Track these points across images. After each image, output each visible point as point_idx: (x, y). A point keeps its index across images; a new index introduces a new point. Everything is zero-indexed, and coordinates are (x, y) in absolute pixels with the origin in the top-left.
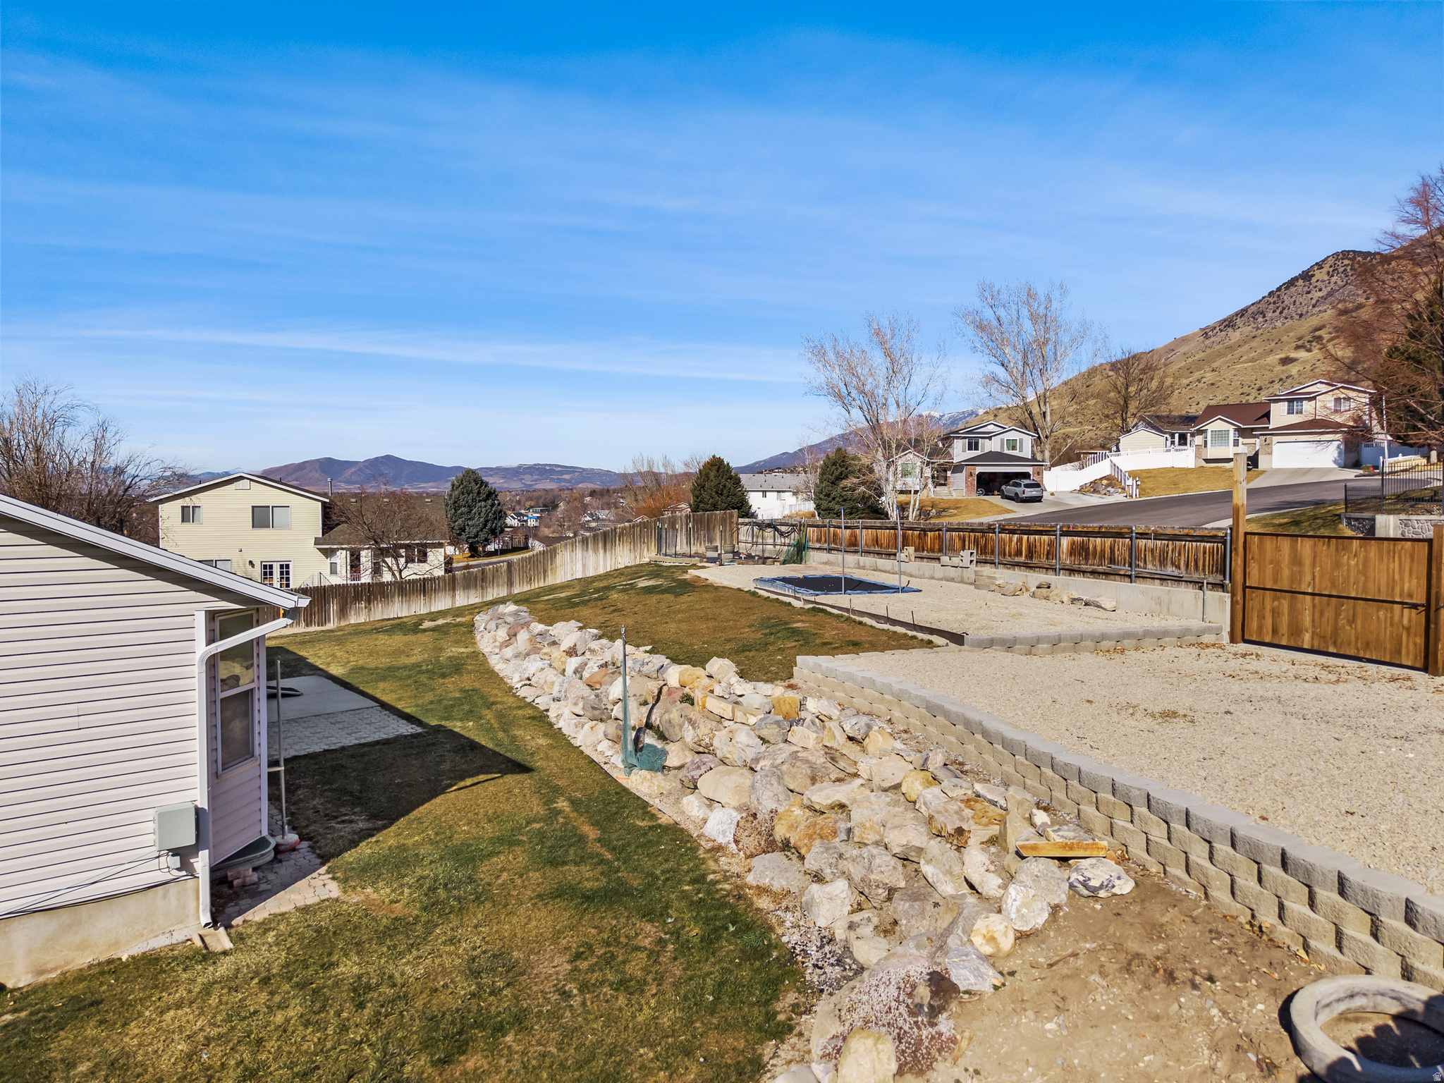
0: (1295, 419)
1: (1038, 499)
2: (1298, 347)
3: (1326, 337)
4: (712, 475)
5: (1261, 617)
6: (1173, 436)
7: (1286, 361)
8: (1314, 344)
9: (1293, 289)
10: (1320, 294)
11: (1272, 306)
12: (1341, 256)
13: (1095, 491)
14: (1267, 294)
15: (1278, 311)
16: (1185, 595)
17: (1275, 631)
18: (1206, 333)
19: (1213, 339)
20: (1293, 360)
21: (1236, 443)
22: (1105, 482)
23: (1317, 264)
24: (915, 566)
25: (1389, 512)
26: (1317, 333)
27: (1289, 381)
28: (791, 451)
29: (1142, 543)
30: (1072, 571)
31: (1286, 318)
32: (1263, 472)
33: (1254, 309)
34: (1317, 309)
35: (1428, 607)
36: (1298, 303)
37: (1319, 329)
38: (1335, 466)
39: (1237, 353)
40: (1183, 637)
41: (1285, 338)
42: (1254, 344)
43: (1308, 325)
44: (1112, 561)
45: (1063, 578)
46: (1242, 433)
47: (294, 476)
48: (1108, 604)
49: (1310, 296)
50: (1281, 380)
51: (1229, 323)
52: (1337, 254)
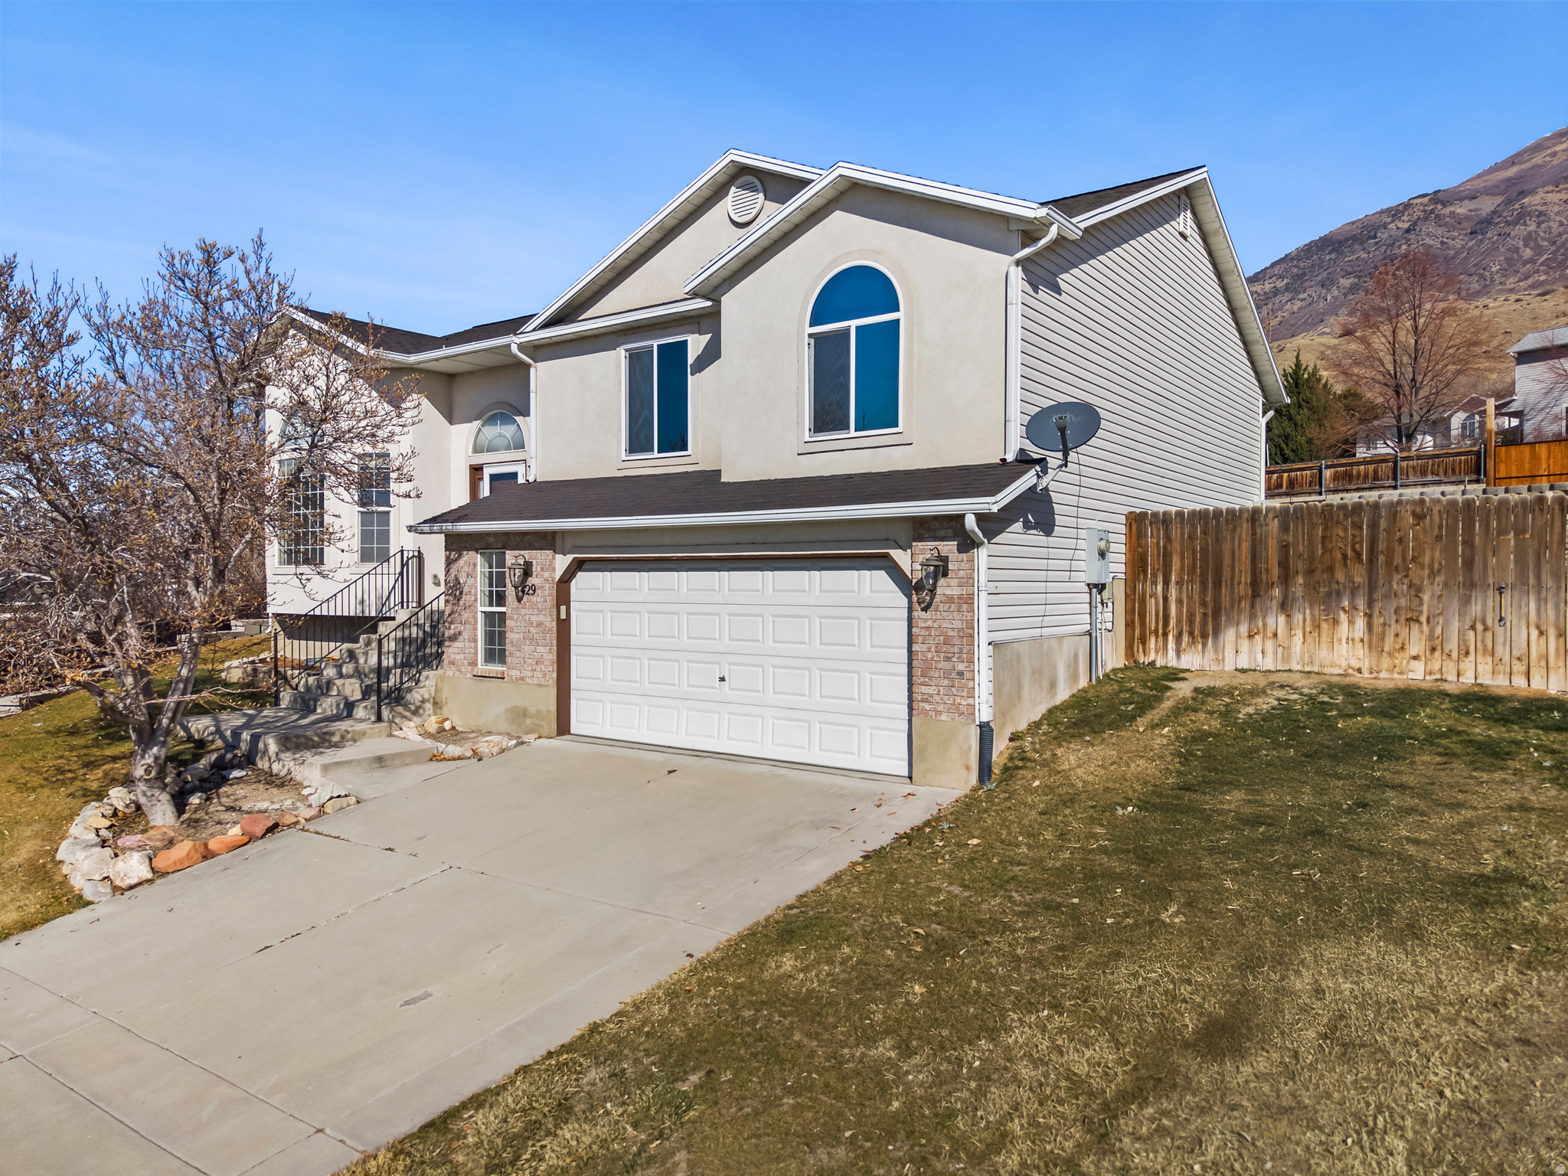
29: (1404, 464)
44: (1376, 479)
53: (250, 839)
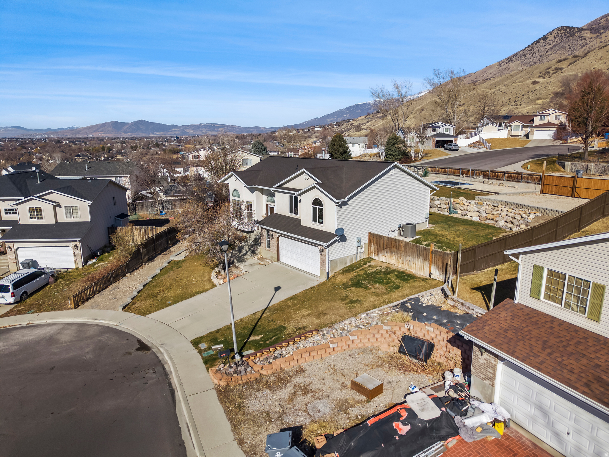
0: (542, 122)
1: (457, 150)
2: (540, 77)
3: (552, 72)
4: (337, 140)
5: (546, 189)
6: (497, 124)
7: (535, 83)
8: (546, 75)
9: (538, 44)
10: (550, 46)
11: (529, 52)
12: (560, 29)
13: (474, 147)
14: (527, 46)
15: (531, 54)
16: (532, 185)
17: (548, 192)
18: (500, 64)
19: (503, 67)
20: (537, 82)
21: (522, 130)
22: (478, 143)
23: (550, 32)
24: (465, 178)
25: (568, 161)
26: (548, 71)
27: (535, 92)
28: (319, 117)
29: (524, 176)
30: (507, 181)
31: (534, 58)
32: (530, 141)
33: (521, 53)
34: (548, 53)
35: (573, 187)
36: (540, 50)
37: (549, 68)
38: (552, 139)
39: (515, 78)
40: (533, 193)
41: (535, 72)
42: (522, 74)
43: (544, 66)
44: (517, 179)
45: (505, 182)
46: (524, 126)
47: (101, 129)
48: (516, 187)
49: (545, 47)
50: (532, 91)
51: (510, 60)
52: (559, 28)
53: (235, 278)
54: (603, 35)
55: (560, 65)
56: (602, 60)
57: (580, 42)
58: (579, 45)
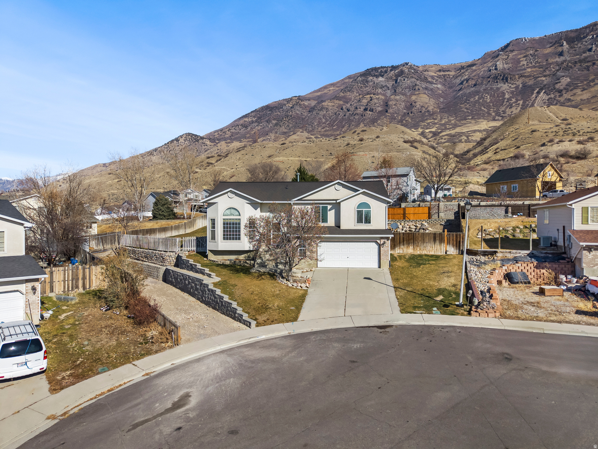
10: (182, 147)
11: (166, 149)
12: (188, 135)
14: (164, 144)
18: (143, 156)
19: (146, 158)
23: (180, 136)
31: (171, 154)
33: (160, 149)
36: (175, 149)
49: (178, 147)
51: (151, 153)
54: (219, 145)
55: (210, 161)
56: (241, 160)
57: (204, 147)
58: (203, 149)
